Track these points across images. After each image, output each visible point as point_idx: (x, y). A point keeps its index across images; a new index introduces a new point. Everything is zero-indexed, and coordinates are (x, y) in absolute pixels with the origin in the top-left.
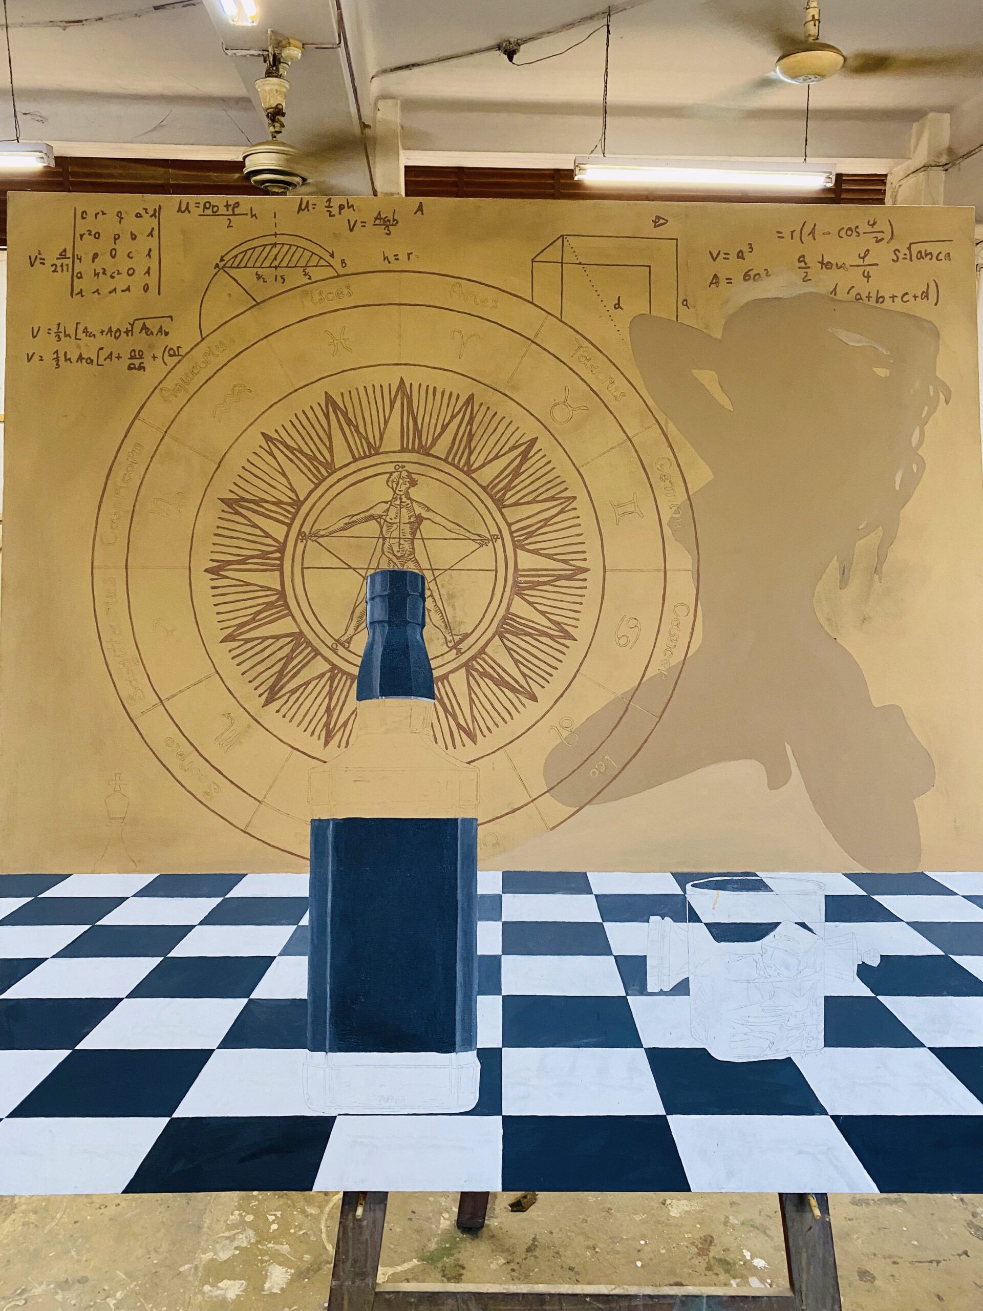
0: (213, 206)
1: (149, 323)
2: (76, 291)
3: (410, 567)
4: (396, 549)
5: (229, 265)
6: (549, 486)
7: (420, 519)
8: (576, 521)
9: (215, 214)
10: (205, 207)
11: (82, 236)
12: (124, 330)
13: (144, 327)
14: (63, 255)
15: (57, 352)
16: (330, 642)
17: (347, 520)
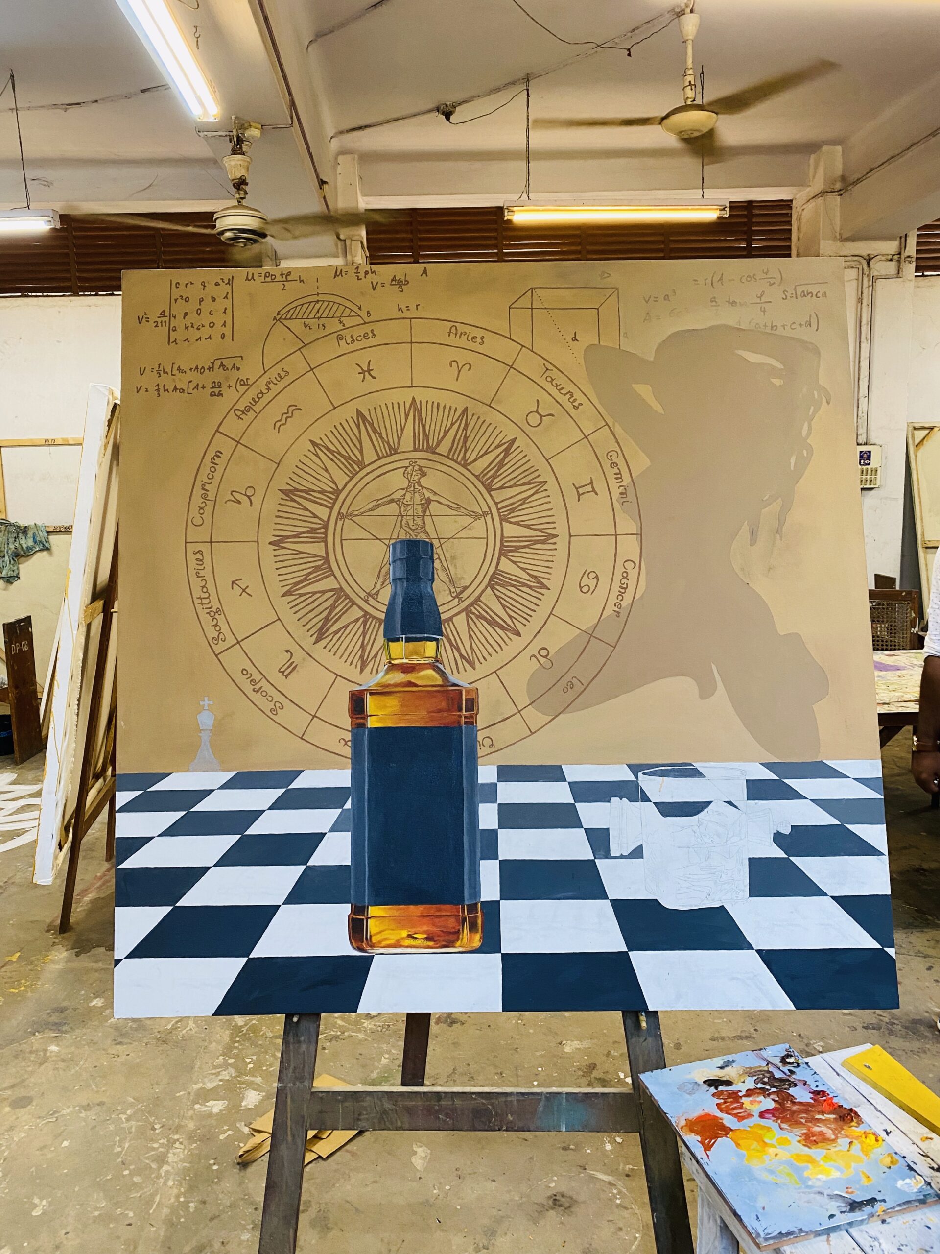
0: (272, 275)
1: (225, 362)
2: (172, 340)
3: (422, 537)
4: (411, 523)
5: (284, 317)
6: (526, 473)
7: (429, 501)
8: (547, 499)
9: (273, 281)
10: (266, 276)
11: (176, 300)
12: (206, 367)
13: (222, 365)
14: (162, 314)
15: (158, 385)
16: (363, 595)
17: (374, 503)
